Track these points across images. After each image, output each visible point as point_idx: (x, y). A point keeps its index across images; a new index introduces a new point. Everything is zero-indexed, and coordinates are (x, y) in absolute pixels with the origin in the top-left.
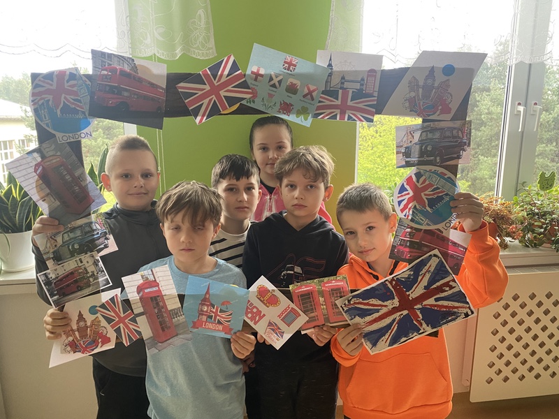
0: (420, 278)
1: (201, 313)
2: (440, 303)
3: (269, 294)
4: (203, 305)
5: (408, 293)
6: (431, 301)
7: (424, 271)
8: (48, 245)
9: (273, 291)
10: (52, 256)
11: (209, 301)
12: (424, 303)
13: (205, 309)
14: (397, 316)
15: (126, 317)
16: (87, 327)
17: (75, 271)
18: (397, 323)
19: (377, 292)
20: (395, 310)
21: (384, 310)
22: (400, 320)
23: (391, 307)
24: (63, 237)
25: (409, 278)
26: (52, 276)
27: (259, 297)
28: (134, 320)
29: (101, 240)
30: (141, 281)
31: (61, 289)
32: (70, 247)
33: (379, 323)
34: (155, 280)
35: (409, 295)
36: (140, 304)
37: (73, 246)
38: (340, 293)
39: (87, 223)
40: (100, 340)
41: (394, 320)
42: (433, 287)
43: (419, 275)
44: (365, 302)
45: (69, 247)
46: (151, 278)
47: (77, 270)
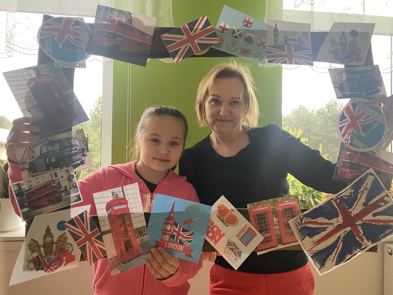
0: (359, 195)
1: (165, 231)
2: (378, 218)
3: (229, 214)
4: (166, 223)
5: (350, 210)
6: (369, 217)
7: (362, 189)
8: (26, 155)
9: (232, 210)
10: (28, 167)
11: (173, 220)
12: (364, 219)
13: (169, 228)
14: (341, 233)
15: (92, 235)
16: (53, 243)
17: (49, 185)
18: (342, 240)
19: (324, 211)
20: (340, 227)
21: (330, 228)
22: (344, 237)
23: (336, 225)
24: (41, 149)
25: (350, 196)
26: (25, 187)
27: (219, 216)
28: (100, 238)
29: (78, 156)
30: (111, 198)
31: (32, 201)
32: (47, 160)
33: (326, 241)
34: (125, 198)
35: (351, 212)
36: (107, 222)
37: (50, 159)
38: (292, 213)
39: (67, 138)
40: (65, 258)
41: (339, 238)
42: (370, 203)
43: (358, 193)
44: (314, 220)
45: (45, 160)
46: (121, 195)
47: (51, 184)
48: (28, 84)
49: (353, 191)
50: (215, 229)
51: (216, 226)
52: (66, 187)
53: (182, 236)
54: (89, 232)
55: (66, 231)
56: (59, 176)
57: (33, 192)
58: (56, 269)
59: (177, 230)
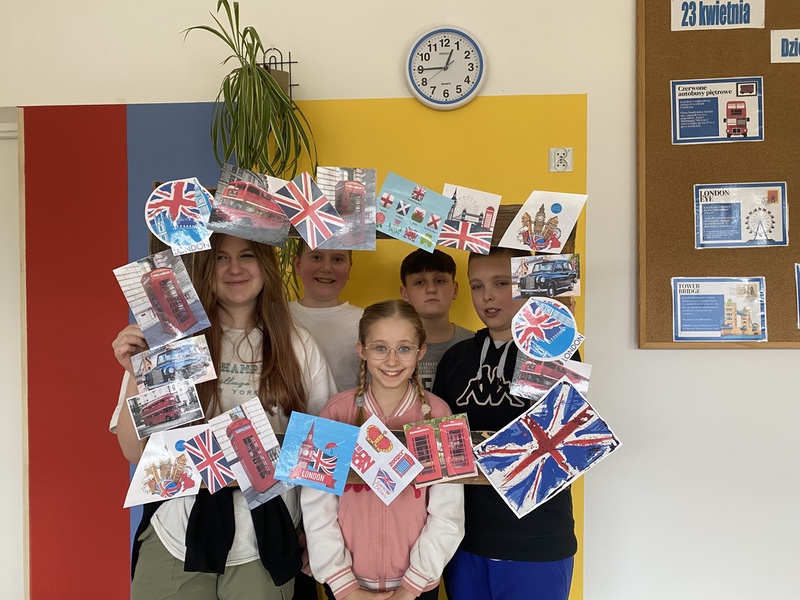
1: (301, 458)
2: (582, 437)
3: (380, 437)
4: (304, 448)
5: (546, 431)
6: (572, 437)
9: (385, 432)
10: (144, 380)
11: (312, 443)
12: (566, 441)
13: (306, 453)
14: (539, 461)
15: (215, 458)
16: (171, 465)
17: (166, 399)
18: (541, 470)
19: (512, 435)
20: (535, 454)
21: (523, 457)
22: (543, 466)
23: (530, 451)
24: (158, 359)
25: (543, 413)
27: (369, 439)
30: (231, 422)
31: (149, 417)
32: (165, 371)
33: (521, 474)
35: (547, 433)
37: (167, 370)
40: (183, 483)
41: (536, 468)
42: (570, 420)
43: (553, 409)
44: (501, 448)
45: (163, 370)
46: (241, 416)
47: (168, 398)
48: (142, 282)
49: (546, 406)
50: (363, 455)
51: (364, 452)
52: (185, 401)
53: (322, 463)
54: (211, 455)
55: (185, 452)
56: (177, 389)
57: (150, 407)
58: (173, 494)
59: (316, 455)
